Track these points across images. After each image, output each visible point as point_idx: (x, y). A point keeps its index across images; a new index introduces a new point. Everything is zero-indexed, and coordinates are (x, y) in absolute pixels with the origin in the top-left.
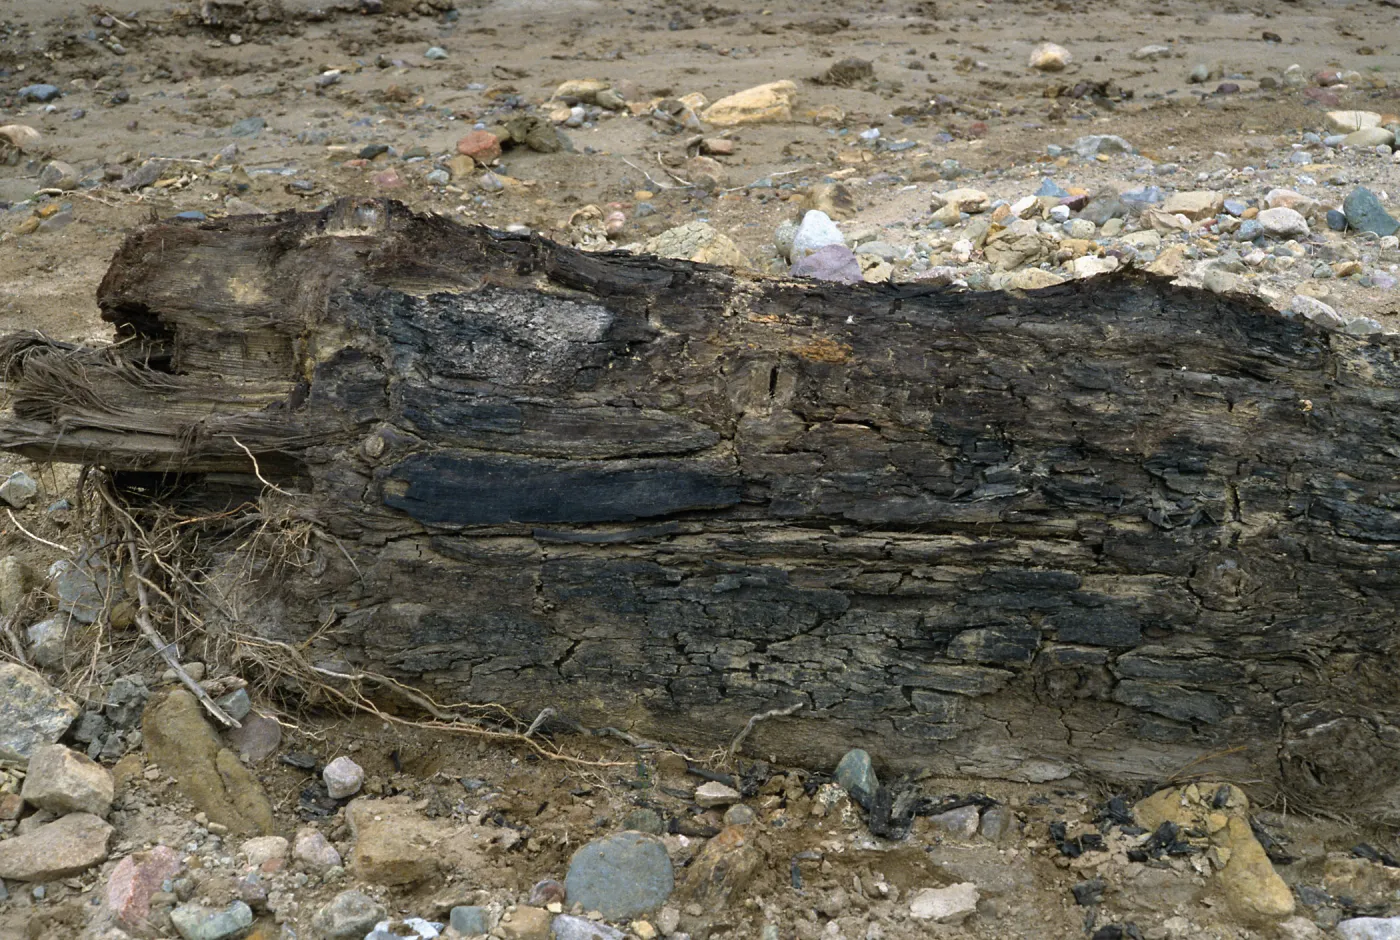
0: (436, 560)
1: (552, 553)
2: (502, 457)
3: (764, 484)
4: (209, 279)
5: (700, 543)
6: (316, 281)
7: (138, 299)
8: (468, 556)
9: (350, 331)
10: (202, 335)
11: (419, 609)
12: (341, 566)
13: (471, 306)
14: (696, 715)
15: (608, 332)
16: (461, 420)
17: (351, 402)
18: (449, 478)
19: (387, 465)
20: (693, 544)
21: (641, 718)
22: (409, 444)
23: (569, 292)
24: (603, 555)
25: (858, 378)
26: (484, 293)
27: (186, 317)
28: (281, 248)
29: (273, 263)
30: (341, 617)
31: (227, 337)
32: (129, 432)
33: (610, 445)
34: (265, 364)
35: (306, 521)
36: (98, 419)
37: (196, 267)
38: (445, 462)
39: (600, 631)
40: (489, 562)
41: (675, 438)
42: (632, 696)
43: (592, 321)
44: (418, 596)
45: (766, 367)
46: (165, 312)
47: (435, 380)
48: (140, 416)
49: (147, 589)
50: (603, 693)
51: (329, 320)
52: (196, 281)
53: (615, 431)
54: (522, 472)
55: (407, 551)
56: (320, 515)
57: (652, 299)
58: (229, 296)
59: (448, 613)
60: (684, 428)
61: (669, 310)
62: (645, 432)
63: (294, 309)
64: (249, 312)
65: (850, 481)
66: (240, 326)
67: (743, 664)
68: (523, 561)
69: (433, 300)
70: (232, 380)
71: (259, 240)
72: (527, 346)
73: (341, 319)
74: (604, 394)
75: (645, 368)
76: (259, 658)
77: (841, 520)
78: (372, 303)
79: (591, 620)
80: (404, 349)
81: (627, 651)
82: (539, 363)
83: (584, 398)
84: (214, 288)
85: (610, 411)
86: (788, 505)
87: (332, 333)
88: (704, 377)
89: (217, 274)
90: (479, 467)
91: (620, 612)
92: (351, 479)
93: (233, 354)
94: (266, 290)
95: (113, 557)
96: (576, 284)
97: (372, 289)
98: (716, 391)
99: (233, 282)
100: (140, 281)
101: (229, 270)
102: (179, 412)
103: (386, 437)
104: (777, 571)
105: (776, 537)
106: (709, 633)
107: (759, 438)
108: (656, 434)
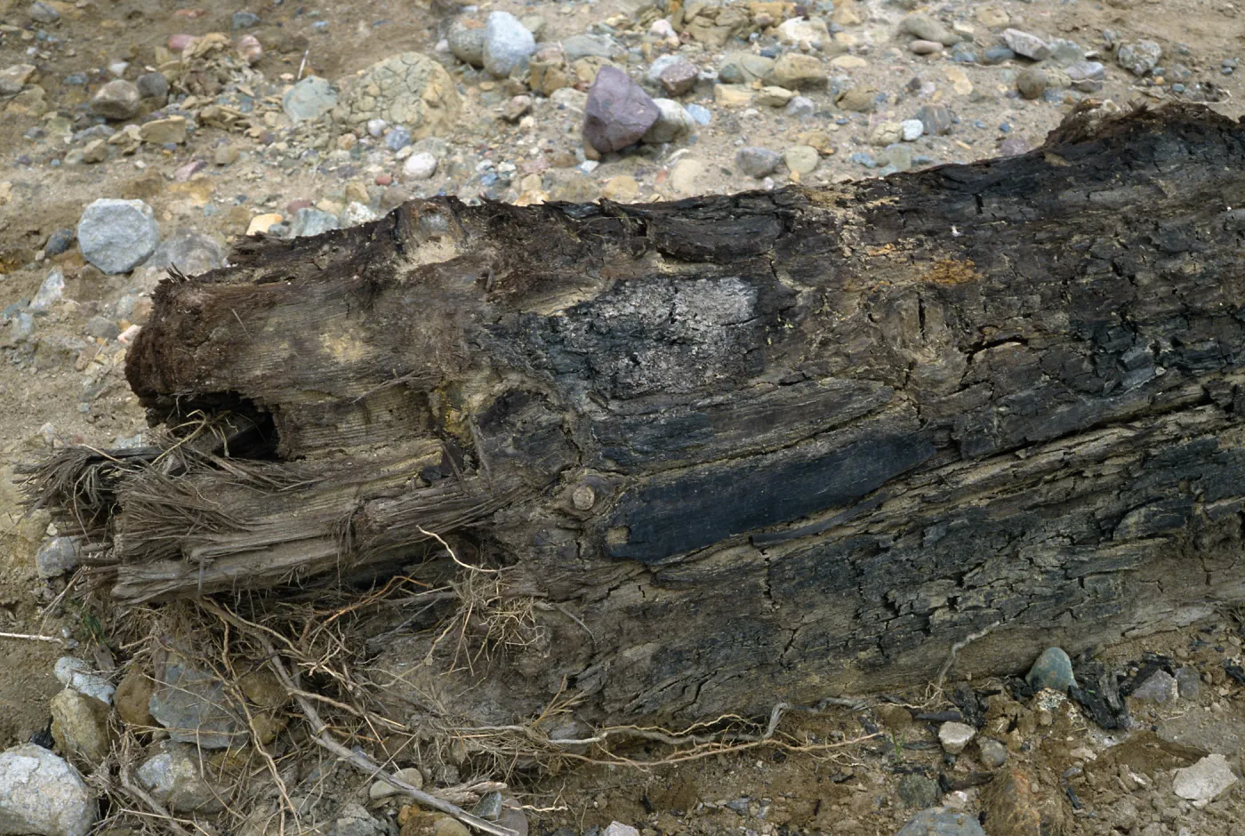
0: (662, 596)
1: (773, 555)
2: (702, 470)
3: (949, 428)
4: (298, 343)
5: (906, 503)
6: (437, 322)
7: (225, 386)
8: (695, 582)
9: (498, 372)
10: (316, 411)
11: (650, 648)
12: (572, 632)
13: (610, 312)
14: (903, 660)
15: (757, 308)
16: (657, 443)
17: (532, 452)
18: (662, 509)
19: (603, 516)
20: (900, 505)
21: (854, 679)
22: (617, 485)
23: (693, 268)
24: (818, 541)
25: (992, 294)
26: (616, 291)
27: (291, 396)
28: (374, 288)
29: (368, 307)
30: (573, 682)
31: (343, 407)
32: (272, 546)
33: (802, 427)
34: (389, 425)
35: (527, 596)
36: (237, 542)
37: (280, 334)
38: (650, 494)
39: (819, 613)
40: (713, 582)
41: (858, 403)
42: (846, 663)
43: (735, 298)
44: (647, 635)
45: (911, 304)
46: (265, 395)
47: (614, 406)
48: (278, 524)
49: (314, 702)
50: (819, 670)
51: (475, 366)
52: (284, 349)
53: (802, 413)
54: (724, 480)
55: (631, 594)
56: (540, 585)
57: (771, 253)
58: (328, 357)
59: (677, 644)
60: (866, 391)
61: (795, 262)
62: (831, 407)
63: (411, 358)
64: (363, 372)
65: (1022, 402)
66: (358, 391)
67: (943, 601)
68: (746, 570)
69: (572, 312)
70: (360, 452)
71: (339, 283)
72: (685, 342)
73: (485, 360)
74: (774, 374)
75: (799, 335)
76: (486, 747)
77: (1025, 444)
78: (517, 334)
79: (811, 606)
80: (569, 380)
81: (840, 623)
82: (704, 358)
83: (757, 383)
84: (309, 353)
85: (786, 393)
86: (977, 443)
87: (477, 378)
88: (860, 330)
89: (305, 334)
90: (684, 487)
91: (837, 590)
92: (559, 539)
93: (354, 421)
94: (368, 341)
95: (221, 666)
96: (697, 257)
97: (508, 319)
98: (874, 340)
99: (326, 340)
100: (220, 367)
101: (315, 327)
102: (319, 505)
103: (595, 486)
104: (976, 509)
105: (971, 478)
106: (914, 584)
107: (936, 383)
108: (840, 405)
